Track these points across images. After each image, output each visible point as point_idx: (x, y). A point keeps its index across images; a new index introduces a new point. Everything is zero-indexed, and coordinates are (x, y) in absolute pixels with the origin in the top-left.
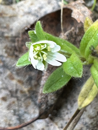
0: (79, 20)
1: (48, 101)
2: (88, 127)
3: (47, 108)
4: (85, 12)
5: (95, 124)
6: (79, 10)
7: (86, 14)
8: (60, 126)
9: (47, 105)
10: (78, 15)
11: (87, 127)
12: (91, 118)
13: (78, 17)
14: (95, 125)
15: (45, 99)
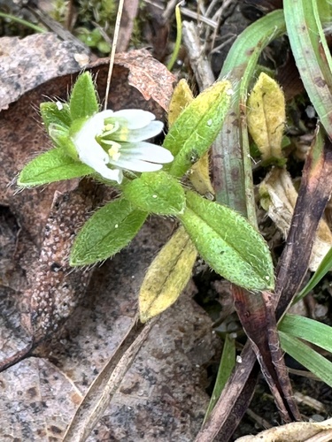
0: (147, 95)
1: (54, 308)
2: (153, 382)
3: (51, 328)
4: (159, 75)
5: (170, 373)
6: (146, 70)
7: (161, 82)
8: (81, 379)
9: (52, 317)
10: (144, 81)
11: (151, 379)
12: (161, 356)
13: (143, 86)
14: (172, 375)
15: (47, 300)
